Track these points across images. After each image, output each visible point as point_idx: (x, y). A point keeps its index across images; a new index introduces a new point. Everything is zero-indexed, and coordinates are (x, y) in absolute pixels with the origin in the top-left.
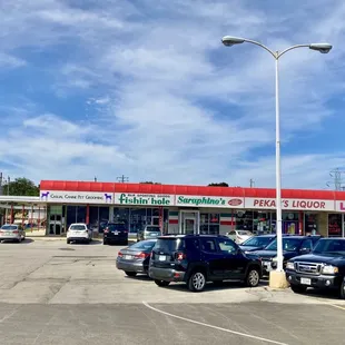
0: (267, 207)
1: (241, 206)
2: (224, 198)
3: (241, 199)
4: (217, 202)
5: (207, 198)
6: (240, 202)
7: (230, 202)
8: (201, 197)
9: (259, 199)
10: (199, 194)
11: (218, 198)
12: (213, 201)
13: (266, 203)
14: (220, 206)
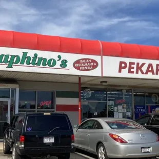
0: (140, 76)
1: (96, 73)
2: (64, 56)
3: (97, 58)
4: (52, 63)
5: (31, 53)
6: (94, 65)
7: (77, 65)
8: (19, 52)
9: (128, 60)
10: (14, 44)
11: (53, 55)
12: (43, 61)
13: (139, 68)
14: (57, 70)
